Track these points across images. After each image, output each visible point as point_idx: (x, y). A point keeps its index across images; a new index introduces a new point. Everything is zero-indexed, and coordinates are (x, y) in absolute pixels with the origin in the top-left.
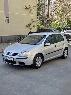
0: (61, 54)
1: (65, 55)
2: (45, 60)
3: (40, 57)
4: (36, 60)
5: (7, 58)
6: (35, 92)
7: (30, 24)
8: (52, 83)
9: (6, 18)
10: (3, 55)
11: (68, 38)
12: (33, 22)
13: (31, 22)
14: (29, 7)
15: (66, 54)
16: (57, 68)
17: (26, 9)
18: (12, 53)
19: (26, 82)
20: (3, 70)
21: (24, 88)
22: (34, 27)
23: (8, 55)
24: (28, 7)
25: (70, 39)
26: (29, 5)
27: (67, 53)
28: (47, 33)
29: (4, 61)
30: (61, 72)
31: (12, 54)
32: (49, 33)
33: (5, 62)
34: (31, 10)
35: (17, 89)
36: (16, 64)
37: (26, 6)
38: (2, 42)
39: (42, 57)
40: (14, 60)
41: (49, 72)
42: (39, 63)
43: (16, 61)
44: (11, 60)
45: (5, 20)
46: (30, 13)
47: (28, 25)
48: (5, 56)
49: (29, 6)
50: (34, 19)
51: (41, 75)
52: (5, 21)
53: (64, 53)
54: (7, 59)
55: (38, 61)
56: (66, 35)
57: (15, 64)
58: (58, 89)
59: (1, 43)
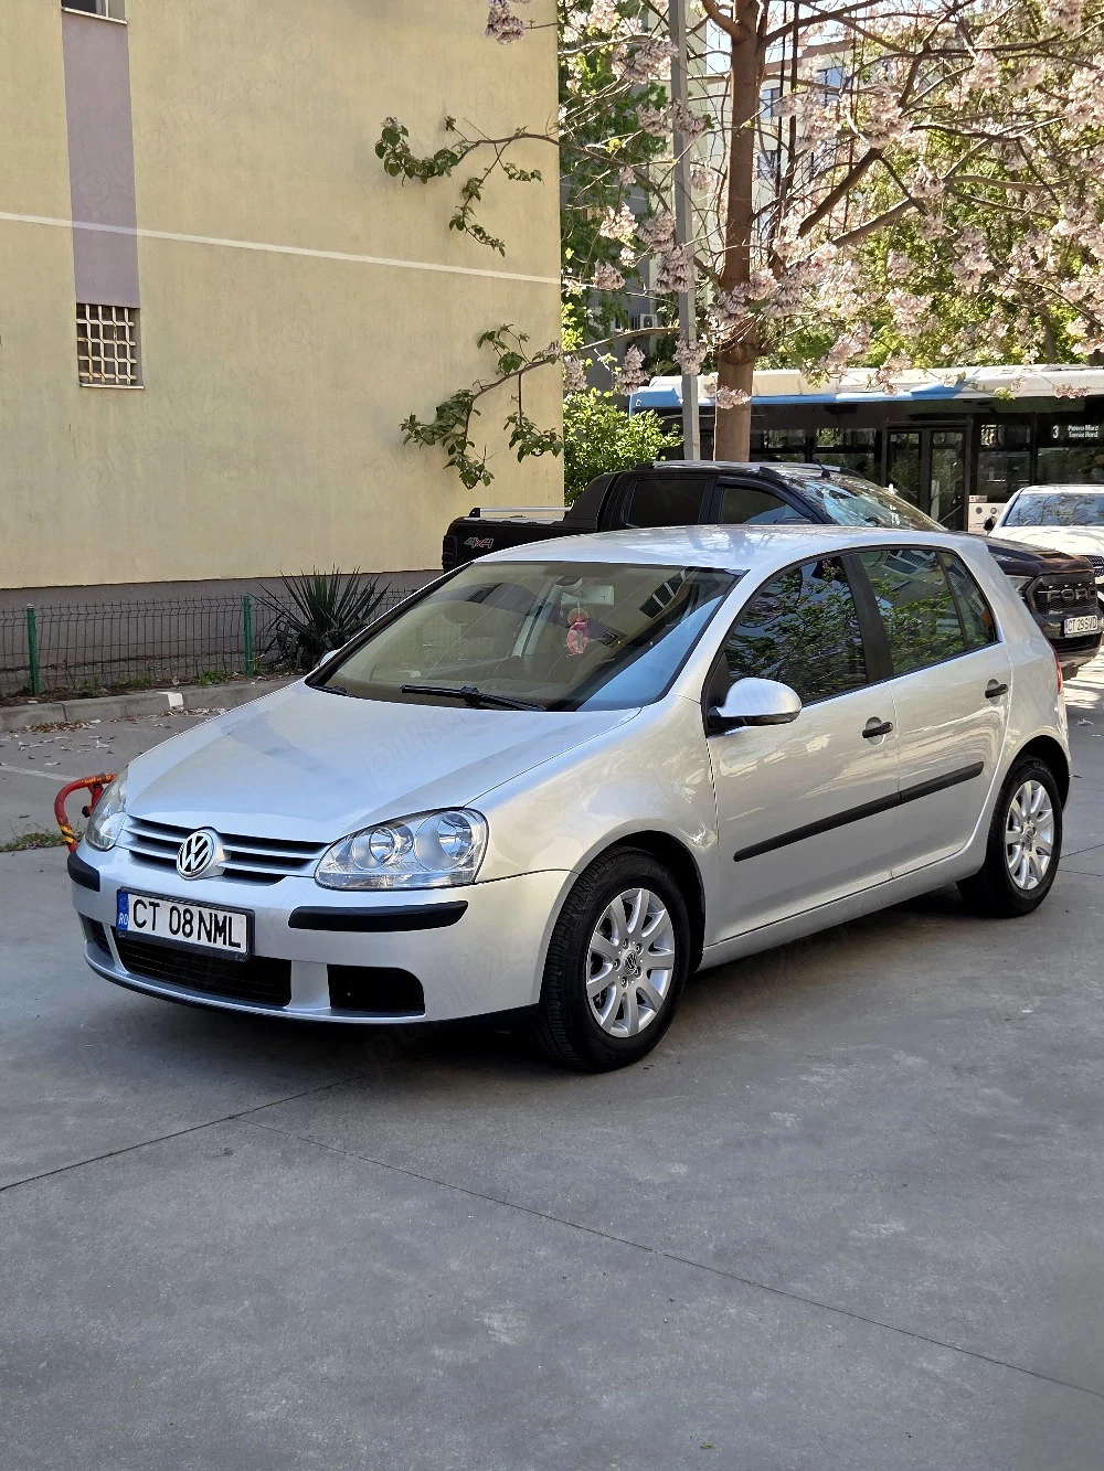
0: (960, 852)
1: (1026, 865)
2: (725, 935)
3: (642, 896)
4: (596, 941)
5: (144, 914)
6: (606, 1402)
7: (458, 408)
8: (851, 1282)
9: (101, 322)
10: (87, 878)
11: (1059, 603)
12: (510, 364)
13: (473, 367)
14: (450, 142)
15: (1027, 844)
16: (912, 1061)
17: (392, 170)
18: (228, 838)
19: (454, 1265)
20: (101, 1093)
21: (437, 1352)
22: (526, 441)
23: (171, 864)
24: (422, 145)
25: (1076, 626)
26: (437, 118)
27: (1048, 838)
28: (737, 541)
29: (110, 963)
30: (980, 1109)
31: (234, 857)
32: (755, 535)
33: (121, 972)
34: (471, 190)
35: (328, 1367)
36: (292, 1011)
37: (391, 134)
38: (42, 685)
39: (676, 893)
40: (265, 949)
41: (788, 1120)
42: (631, 989)
43: (288, 963)
44: (219, 944)
45: (82, 348)
46: (465, 238)
47: (428, 418)
48: (123, 893)
49: (450, 124)
50: (515, 330)
51: (680, 1169)
52: (74, 358)
53: (1009, 837)
54: (159, 925)
55: (624, 955)
56: (1017, 563)
57: (283, 998)
58: (941, 1363)
59: (27, 692)
